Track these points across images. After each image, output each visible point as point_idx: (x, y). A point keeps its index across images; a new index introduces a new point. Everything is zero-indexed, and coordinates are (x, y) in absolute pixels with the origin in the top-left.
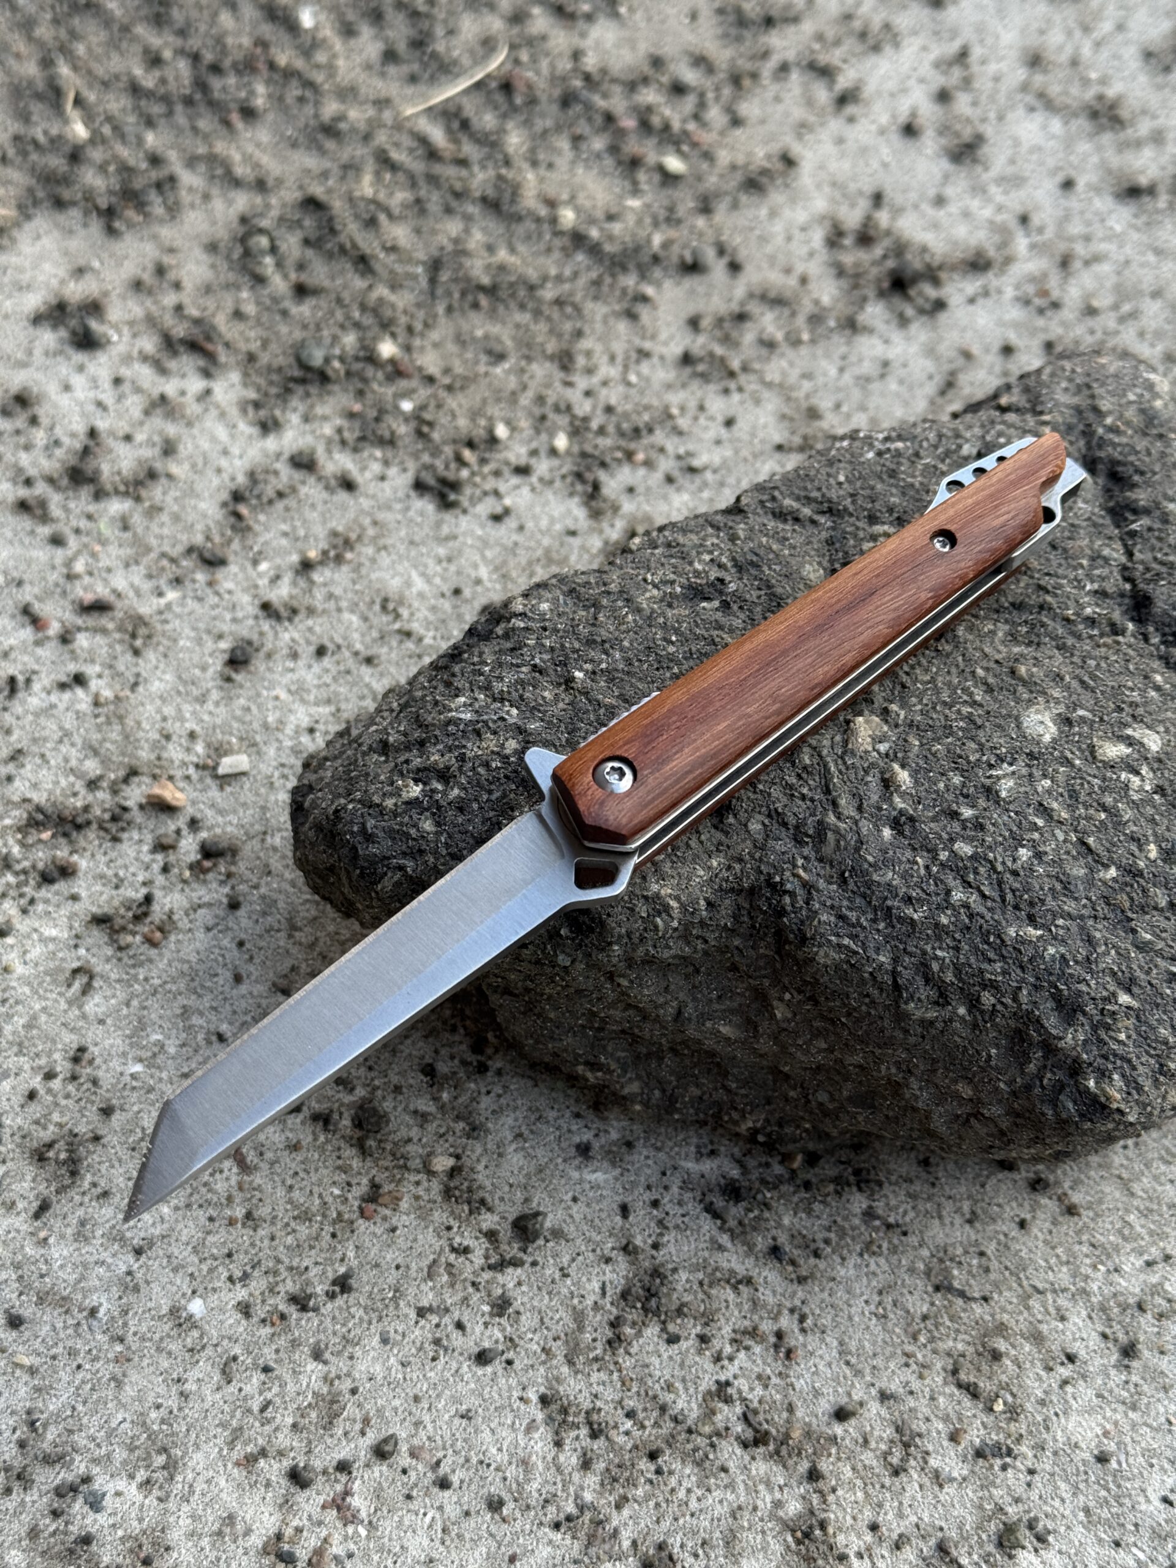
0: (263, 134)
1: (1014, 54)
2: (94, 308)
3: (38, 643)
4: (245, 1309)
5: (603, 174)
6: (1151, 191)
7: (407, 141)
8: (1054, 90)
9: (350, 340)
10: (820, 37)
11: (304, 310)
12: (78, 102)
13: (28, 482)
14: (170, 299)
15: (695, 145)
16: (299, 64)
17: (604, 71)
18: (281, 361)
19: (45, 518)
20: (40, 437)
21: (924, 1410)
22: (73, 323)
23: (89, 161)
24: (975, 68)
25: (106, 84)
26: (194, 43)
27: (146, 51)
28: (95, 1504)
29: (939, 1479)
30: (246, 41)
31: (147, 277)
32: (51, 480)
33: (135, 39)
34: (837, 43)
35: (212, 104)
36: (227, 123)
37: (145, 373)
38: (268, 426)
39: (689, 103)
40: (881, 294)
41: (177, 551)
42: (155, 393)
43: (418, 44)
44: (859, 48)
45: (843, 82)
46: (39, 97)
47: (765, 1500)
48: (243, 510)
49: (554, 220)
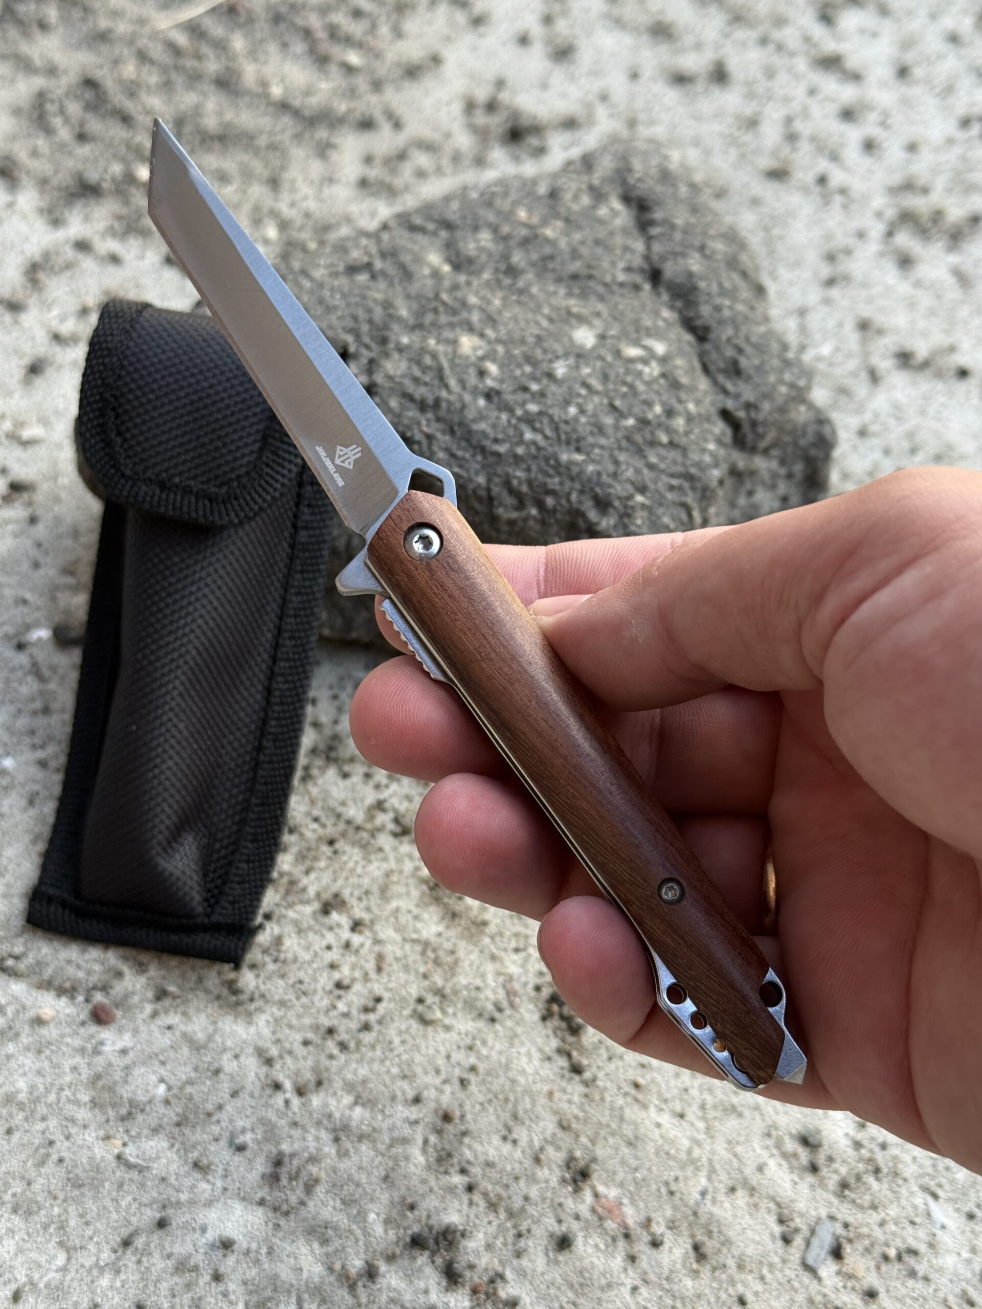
0: (54, 41)
5: (304, 66)
7: (161, 45)
8: (627, 17)
11: (84, 150)
15: (370, 48)
18: (67, 182)
35: (17, 21)
36: (28, 34)
38: (58, 223)
39: (366, 23)
40: (503, 143)
45: (477, 10)
48: (39, 276)
49: (267, 95)
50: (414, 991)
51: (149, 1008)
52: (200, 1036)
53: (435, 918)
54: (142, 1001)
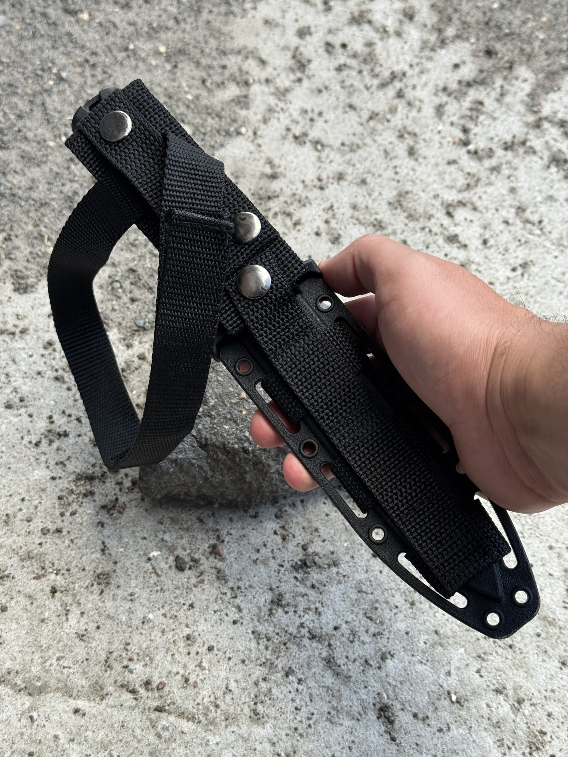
50: (326, 709)
51: (223, 724)
52: (246, 735)
53: (331, 676)
54: (220, 721)
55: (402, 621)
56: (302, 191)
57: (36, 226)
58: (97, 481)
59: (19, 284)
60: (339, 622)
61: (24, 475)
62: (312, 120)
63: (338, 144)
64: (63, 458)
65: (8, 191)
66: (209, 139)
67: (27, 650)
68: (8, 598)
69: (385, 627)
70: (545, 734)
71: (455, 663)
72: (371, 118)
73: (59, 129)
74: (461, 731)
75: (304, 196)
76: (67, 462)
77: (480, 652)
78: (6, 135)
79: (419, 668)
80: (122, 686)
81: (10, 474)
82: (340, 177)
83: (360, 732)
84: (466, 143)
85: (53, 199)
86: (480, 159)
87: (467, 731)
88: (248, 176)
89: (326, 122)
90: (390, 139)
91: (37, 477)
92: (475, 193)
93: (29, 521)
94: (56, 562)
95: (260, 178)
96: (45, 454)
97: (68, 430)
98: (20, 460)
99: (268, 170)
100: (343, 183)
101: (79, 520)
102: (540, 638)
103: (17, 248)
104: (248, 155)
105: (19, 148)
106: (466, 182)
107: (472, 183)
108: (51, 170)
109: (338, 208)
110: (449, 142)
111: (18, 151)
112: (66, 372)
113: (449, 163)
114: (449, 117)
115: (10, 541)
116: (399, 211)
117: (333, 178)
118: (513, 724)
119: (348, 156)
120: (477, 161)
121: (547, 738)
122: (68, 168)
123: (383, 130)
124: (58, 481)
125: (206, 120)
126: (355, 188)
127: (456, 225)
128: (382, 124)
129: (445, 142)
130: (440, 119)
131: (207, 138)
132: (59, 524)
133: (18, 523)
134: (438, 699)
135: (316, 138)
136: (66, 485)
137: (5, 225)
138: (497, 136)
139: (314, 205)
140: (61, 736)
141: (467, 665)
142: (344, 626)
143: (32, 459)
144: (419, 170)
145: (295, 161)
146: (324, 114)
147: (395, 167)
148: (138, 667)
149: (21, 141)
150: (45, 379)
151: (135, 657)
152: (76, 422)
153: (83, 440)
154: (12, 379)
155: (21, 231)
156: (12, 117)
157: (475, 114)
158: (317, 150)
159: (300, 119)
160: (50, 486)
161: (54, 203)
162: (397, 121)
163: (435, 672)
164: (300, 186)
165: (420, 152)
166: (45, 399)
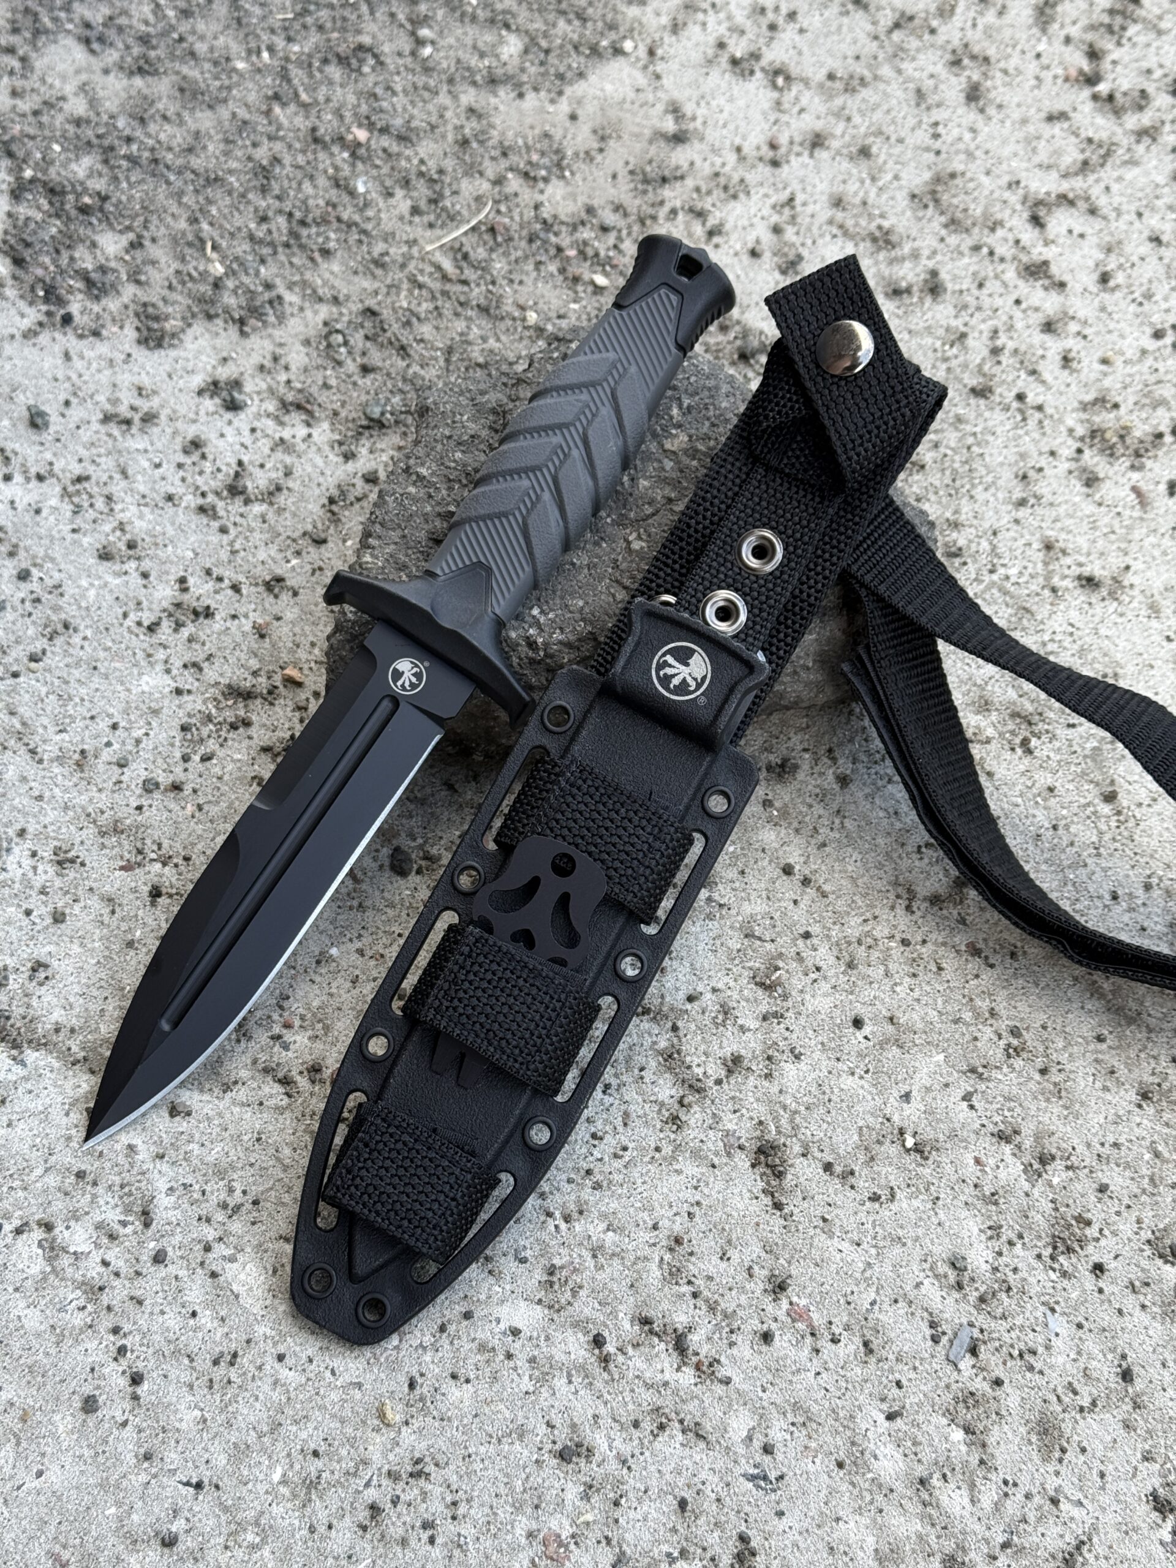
0: (336, 267)
1: (825, 198)
2: (237, 384)
3: (216, 592)
4: (361, 952)
5: (555, 287)
6: (908, 291)
7: (429, 269)
8: (850, 223)
9: (396, 400)
10: (698, 190)
11: (367, 382)
12: (214, 248)
13: (203, 495)
14: (283, 377)
15: (613, 267)
16: (357, 218)
17: (555, 217)
18: (354, 415)
19: (215, 517)
20: (208, 466)
21: (736, 996)
22: (224, 394)
23: (225, 287)
24: (799, 209)
25: (232, 235)
26: (287, 206)
27: (256, 210)
28: (286, 1047)
29: (743, 1029)
30: (321, 203)
31: (268, 363)
32: (217, 494)
33: (249, 202)
34: (709, 193)
35: (302, 247)
36: (312, 259)
37: (270, 423)
38: (348, 456)
39: (611, 239)
40: (733, 363)
41: (296, 535)
42: (277, 436)
43: (433, 201)
44: (723, 196)
45: (711, 222)
46: (190, 244)
47: (648, 1041)
48: (334, 508)
49: (524, 319)
55: (825, 995)
56: (734, 169)
57: (193, 221)
58: (259, 701)
59: (149, 329)
60: (700, 989)
61: (122, 683)
62: (772, 27)
63: (821, 75)
64: (200, 657)
65: (146, 154)
66: (556, 62)
67: (95, 993)
68: (68, 899)
69: (790, 1004)
70: (1088, 1223)
71: (922, 1078)
72: (897, 25)
73: (258, 36)
74: (916, 1203)
75: (736, 178)
76: (205, 665)
77: (977, 1063)
78: (154, 48)
79: (848, 1082)
80: (266, 1071)
81: (96, 679)
82: (817, 142)
83: (715, 1187)
84: (1091, 80)
85: (231, 172)
86: (1118, 112)
87: (929, 1205)
88: (626, 137)
89: (802, 31)
90: (931, 69)
91: (146, 689)
92: (1097, 181)
93: (121, 766)
94: (166, 843)
95: (651, 142)
96: (165, 647)
97: (213, 606)
98: (118, 656)
99: (669, 125)
100: (822, 155)
101: (217, 770)
102: (1104, 1046)
103: (154, 263)
104: (631, 95)
105: (178, 73)
106: (1081, 157)
107: (1095, 159)
108: (234, 115)
109: (804, 204)
110: (1055, 77)
111: (174, 78)
112: (221, 499)
113: (1050, 118)
114: (1062, 26)
115: (83, 799)
116: (930, 211)
117: (801, 144)
118: (1024, 1201)
119: (838, 102)
120: (1111, 116)
121: (1092, 1232)
122: (268, 113)
123: (918, 50)
124: (186, 698)
125: (554, 25)
126: (846, 165)
127: (1046, 243)
128: (920, 37)
129: (1047, 75)
130: (1044, 31)
131: (552, 59)
132: (179, 774)
133: (102, 770)
134: (879, 1142)
135: (777, 65)
136: (199, 706)
137: (133, 218)
138: (1161, 66)
139: (755, 198)
140: (141, 1147)
141: (947, 1085)
142: (708, 995)
143: (140, 655)
144: (985, 130)
145: (727, 108)
146: (799, 17)
147: (936, 124)
148: (299, 1040)
149: (182, 60)
150: (180, 510)
151: (297, 1023)
152: (230, 592)
153: (239, 627)
154: (118, 507)
155: (163, 230)
156: (171, 13)
157: (1118, 20)
158: (774, 86)
159: (748, 25)
160: (170, 705)
161: (232, 179)
162: (951, 32)
163: (880, 1093)
164: (732, 158)
165: (992, 95)
166: (175, 547)
